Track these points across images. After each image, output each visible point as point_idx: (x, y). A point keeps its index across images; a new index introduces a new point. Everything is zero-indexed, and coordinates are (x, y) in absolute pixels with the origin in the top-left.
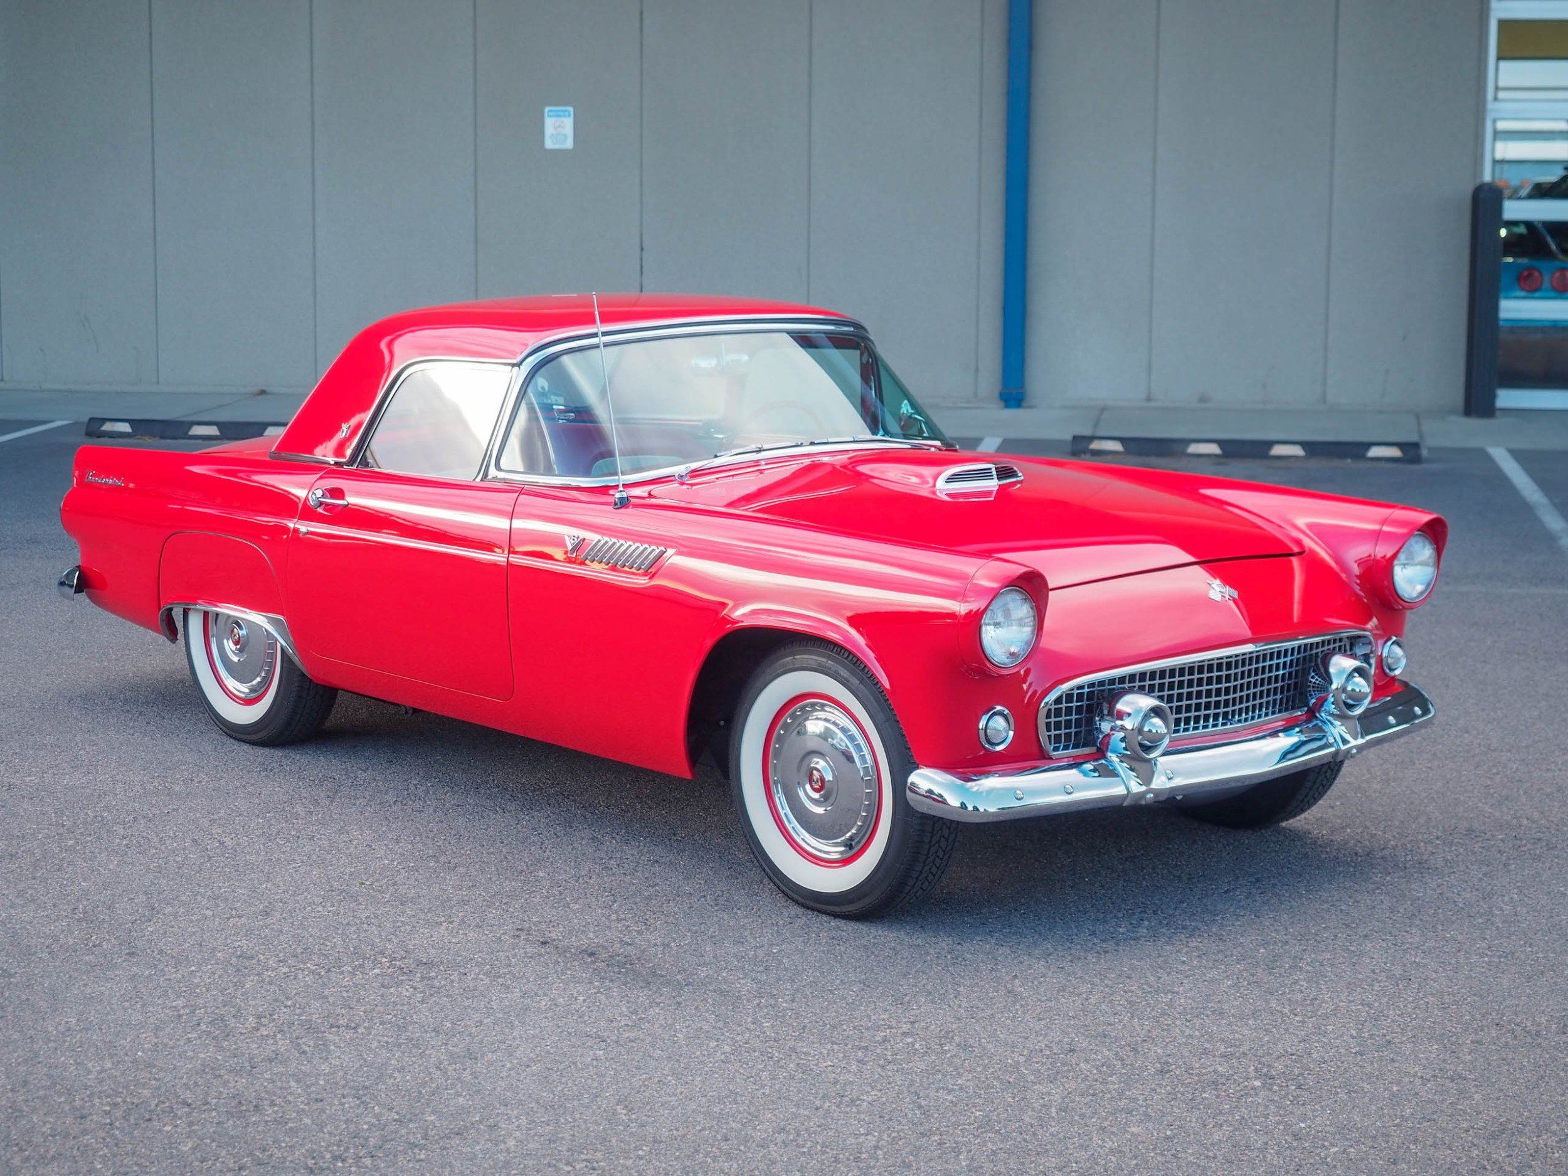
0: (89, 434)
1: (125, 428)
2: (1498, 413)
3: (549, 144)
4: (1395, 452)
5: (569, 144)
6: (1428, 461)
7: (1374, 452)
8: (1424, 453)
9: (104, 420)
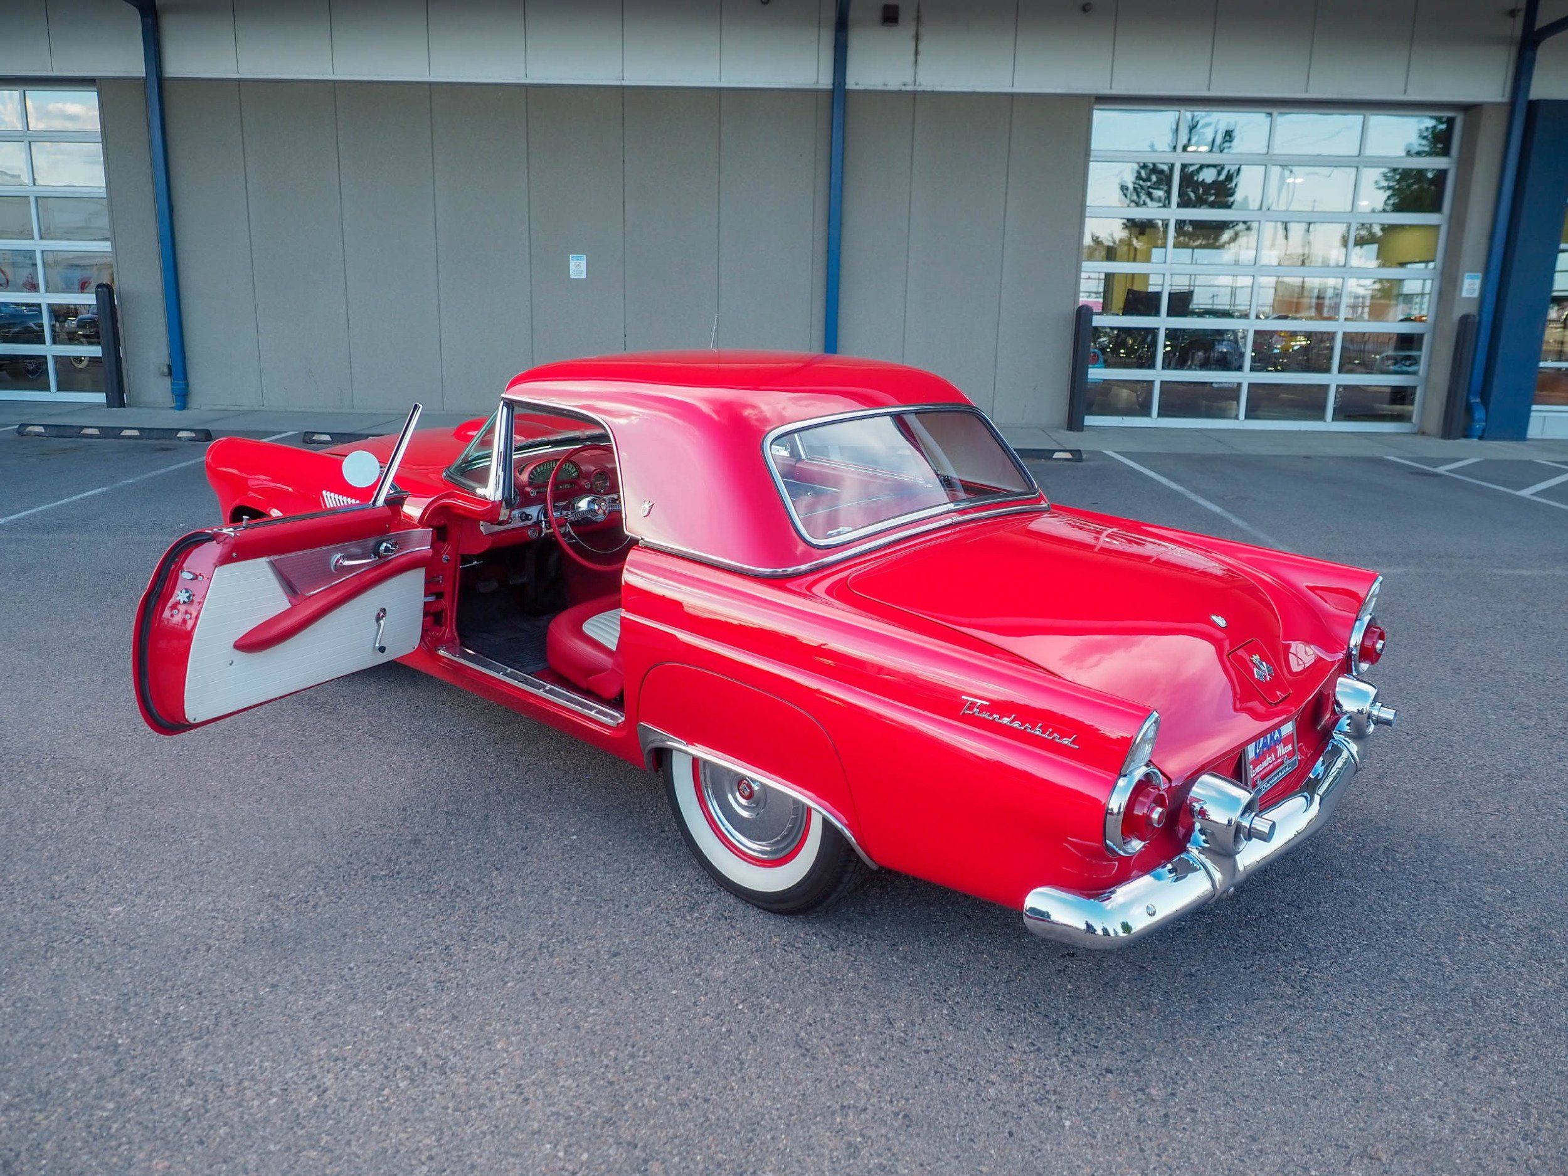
0: (305, 441)
1: (327, 438)
2: (1085, 429)
3: (572, 276)
4: (1068, 455)
5: (584, 276)
6: (1087, 460)
7: (1057, 455)
8: (1084, 456)
9: (314, 433)
